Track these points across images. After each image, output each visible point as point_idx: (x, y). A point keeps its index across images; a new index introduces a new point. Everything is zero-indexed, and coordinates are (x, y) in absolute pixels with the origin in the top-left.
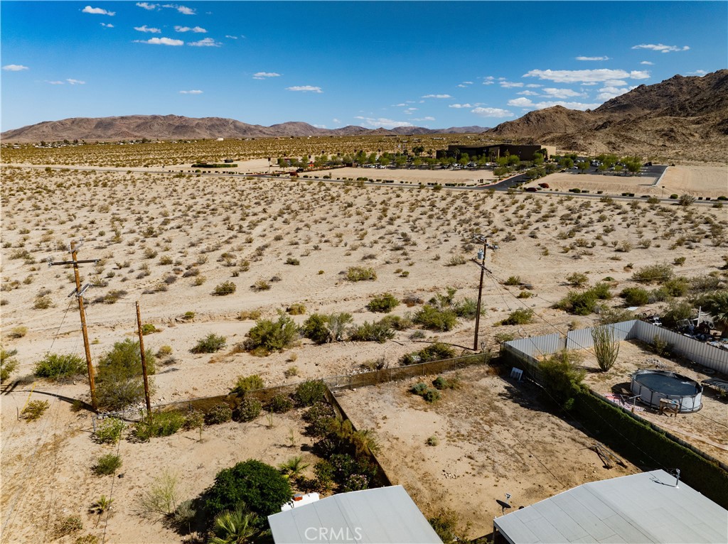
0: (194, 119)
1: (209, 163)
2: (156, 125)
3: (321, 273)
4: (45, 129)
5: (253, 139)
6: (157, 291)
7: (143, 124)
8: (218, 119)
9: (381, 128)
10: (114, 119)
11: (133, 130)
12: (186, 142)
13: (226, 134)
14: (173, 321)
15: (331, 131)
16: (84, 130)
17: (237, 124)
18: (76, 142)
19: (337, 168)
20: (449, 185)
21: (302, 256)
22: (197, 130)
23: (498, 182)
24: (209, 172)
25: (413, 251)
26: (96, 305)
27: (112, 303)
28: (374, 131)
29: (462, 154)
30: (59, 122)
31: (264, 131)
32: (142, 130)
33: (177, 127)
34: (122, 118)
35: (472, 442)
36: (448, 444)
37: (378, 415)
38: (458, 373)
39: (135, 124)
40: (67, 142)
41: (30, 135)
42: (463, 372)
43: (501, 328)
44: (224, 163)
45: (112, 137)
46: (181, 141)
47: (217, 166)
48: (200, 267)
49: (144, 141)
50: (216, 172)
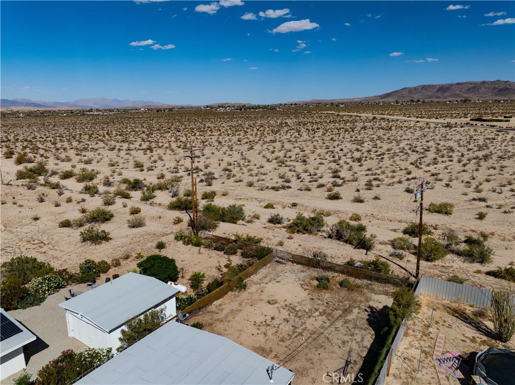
1: (484, 118)
2: (483, 89)
3: (415, 201)
4: (404, 92)
6: (305, 190)
7: (473, 87)
10: (452, 85)
11: (464, 93)
12: (499, 102)
14: (287, 206)
16: (429, 93)
18: (419, 101)
24: (476, 124)
26: (270, 190)
27: (277, 191)
30: (414, 88)
32: (471, 92)
33: (501, 90)
34: (458, 84)
35: (291, 314)
36: (278, 308)
37: (279, 279)
38: (370, 284)
39: (467, 88)
40: (412, 101)
41: (394, 96)
42: (377, 286)
43: (479, 275)
44: (502, 118)
45: (445, 98)
46: (496, 100)
47: (488, 121)
48: (350, 182)
49: (465, 101)
50: (482, 125)
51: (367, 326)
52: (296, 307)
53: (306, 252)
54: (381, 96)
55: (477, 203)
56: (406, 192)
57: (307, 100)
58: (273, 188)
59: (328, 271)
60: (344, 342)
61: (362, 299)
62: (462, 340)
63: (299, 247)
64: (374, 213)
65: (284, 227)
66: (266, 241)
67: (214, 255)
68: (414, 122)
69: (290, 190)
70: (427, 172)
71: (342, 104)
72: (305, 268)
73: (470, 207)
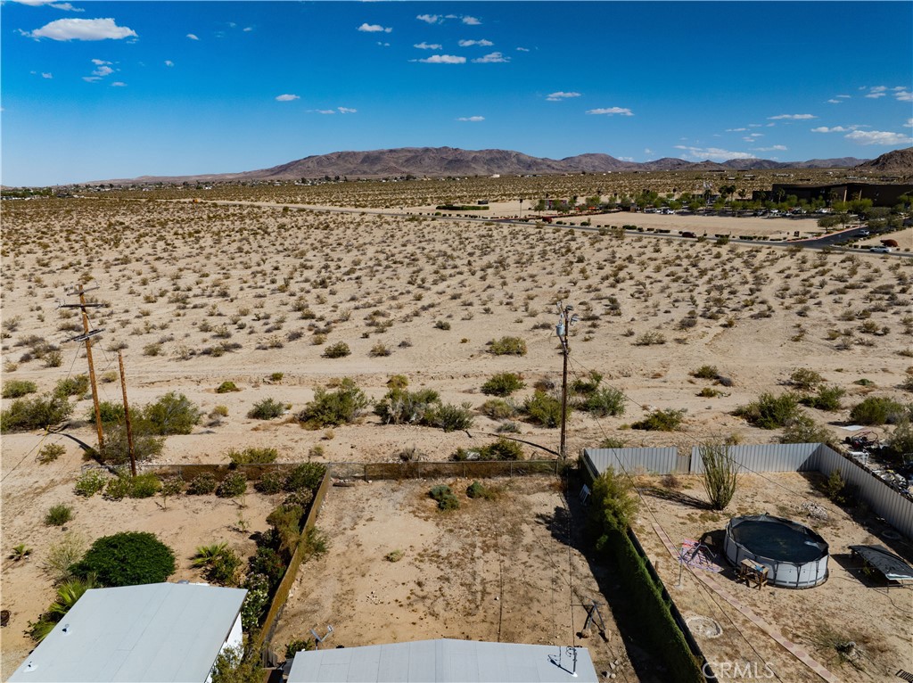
0: (471, 152)
1: (455, 205)
2: (427, 160)
3: (464, 341)
4: (310, 164)
5: (535, 176)
6: (272, 347)
7: (413, 157)
8: (499, 152)
9: (707, 161)
10: (382, 153)
11: (402, 165)
12: (454, 179)
13: (507, 170)
14: (261, 381)
15: (639, 165)
16: (350, 166)
17: (521, 157)
18: (337, 178)
19: (610, 212)
20: (745, 238)
21: (463, 319)
22: (473, 165)
23: (823, 236)
24: (450, 215)
25: (609, 322)
26: (202, 356)
27: (218, 356)
28: (697, 165)
29: (788, 196)
30: (325, 156)
31: (553, 165)
32: (411, 165)
33: (450, 162)
34: (391, 151)
35: (442, 566)
36: (410, 563)
37: (367, 515)
38: (511, 481)
39: (404, 158)
40: (327, 179)
41: (295, 171)
42: (520, 481)
43: (626, 432)
44: (476, 205)
45: (375, 173)
46: (449, 177)
47: (462, 208)
48: (339, 324)
49: (408, 178)
50: (458, 215)
51: (561, 546)
52: (438, 551)
53: (370, 457)
54: (271, 170)
55: (541, 331)
56: (439, 330)
57: (131, 178)
58: (207, 352)
59: (436, 478)
60: (554, 581)
61: (518, 507)
62: (681, 523)
63: (354, 451)
64: (422, 370)
65: (292, 421)
66: (284, 453)
67: (199, 505)
68: (358, 214)
69: (239, 351)
70: (441, 293)
71: (207, 184)
72: (394, 484)
73: (537, 339)
